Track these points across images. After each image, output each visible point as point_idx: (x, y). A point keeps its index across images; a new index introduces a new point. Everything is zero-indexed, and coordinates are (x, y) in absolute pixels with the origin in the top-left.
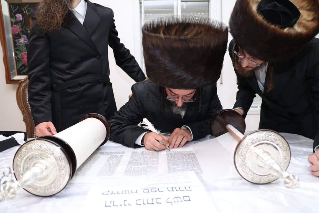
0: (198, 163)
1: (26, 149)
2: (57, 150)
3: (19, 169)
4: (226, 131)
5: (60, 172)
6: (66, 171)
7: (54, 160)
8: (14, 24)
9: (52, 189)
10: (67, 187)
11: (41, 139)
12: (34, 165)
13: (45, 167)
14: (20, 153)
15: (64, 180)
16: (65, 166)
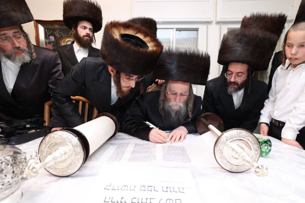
0: (187, 154)
1: (49, 138)
2: (75, 140)
3: (43, 154)
4: (208, 130)
5: (75, 156)
6: (81, 156)
7: (71, 147)
8: (48, 44)
9: (69, 170)
10: (80, 170)
11: (63, 130)
12: (55, 151)
13: (64, 152)
14: (45, 141)
15: (79, 163)
16: (80, 151)
